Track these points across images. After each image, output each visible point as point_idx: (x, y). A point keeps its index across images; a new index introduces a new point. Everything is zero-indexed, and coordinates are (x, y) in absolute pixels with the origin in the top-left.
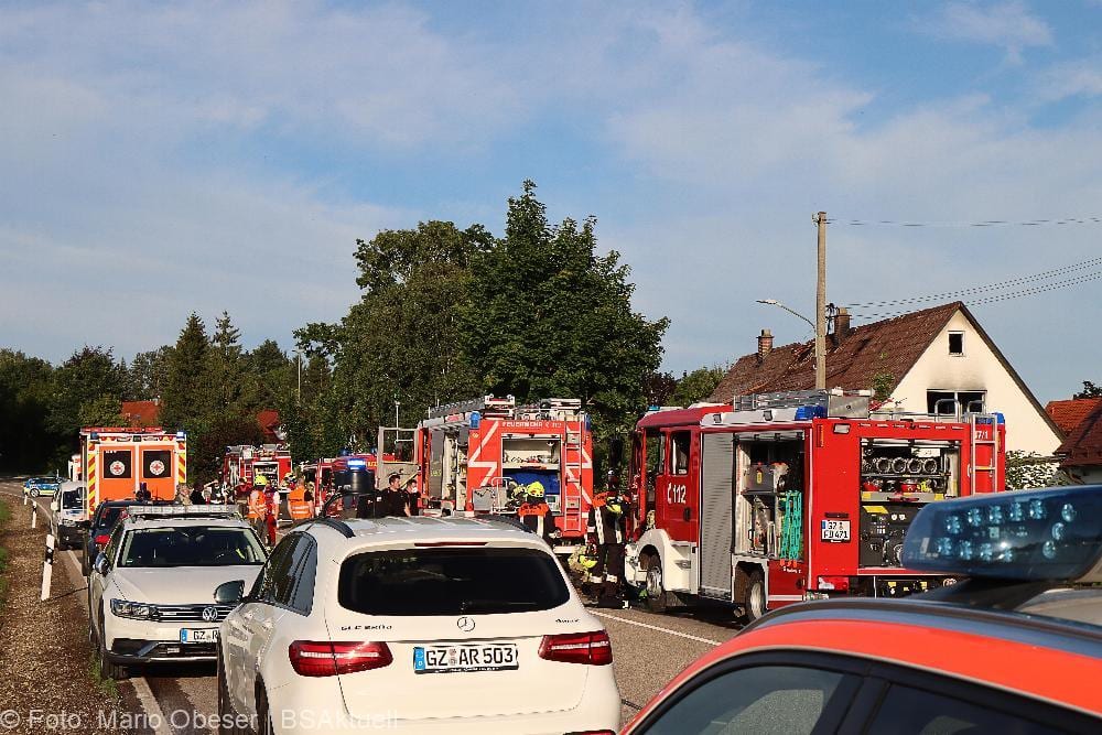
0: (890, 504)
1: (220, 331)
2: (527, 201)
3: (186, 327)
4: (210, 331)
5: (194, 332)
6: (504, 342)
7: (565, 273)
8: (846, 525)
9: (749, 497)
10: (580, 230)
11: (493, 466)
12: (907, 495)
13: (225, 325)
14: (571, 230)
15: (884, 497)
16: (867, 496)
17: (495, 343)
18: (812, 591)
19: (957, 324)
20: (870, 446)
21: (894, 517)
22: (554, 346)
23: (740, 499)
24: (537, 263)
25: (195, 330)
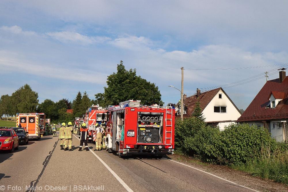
0: (146, 128)
1: (84, 95)
2: (121, 65)
3: (78, 94)
4: (82, 95)
5: (79, 95)
6: (114, 95)
7: (128, 80)
8: (134, 133)
9: (119, 126)
10: (133, 71)
11: (94, 120)
12: (151, 126)
13: (85, 94)
14: (132, 72)
15: (144, 126)
16: (140, 126)
17: (113, 95)
18: (125, 149)
19: (220, 92)
20: (140, 114)
21: (147, 131)
22: (125, 96)
23: (118, 127)
24: (122, 78)
25: (79, 94)
